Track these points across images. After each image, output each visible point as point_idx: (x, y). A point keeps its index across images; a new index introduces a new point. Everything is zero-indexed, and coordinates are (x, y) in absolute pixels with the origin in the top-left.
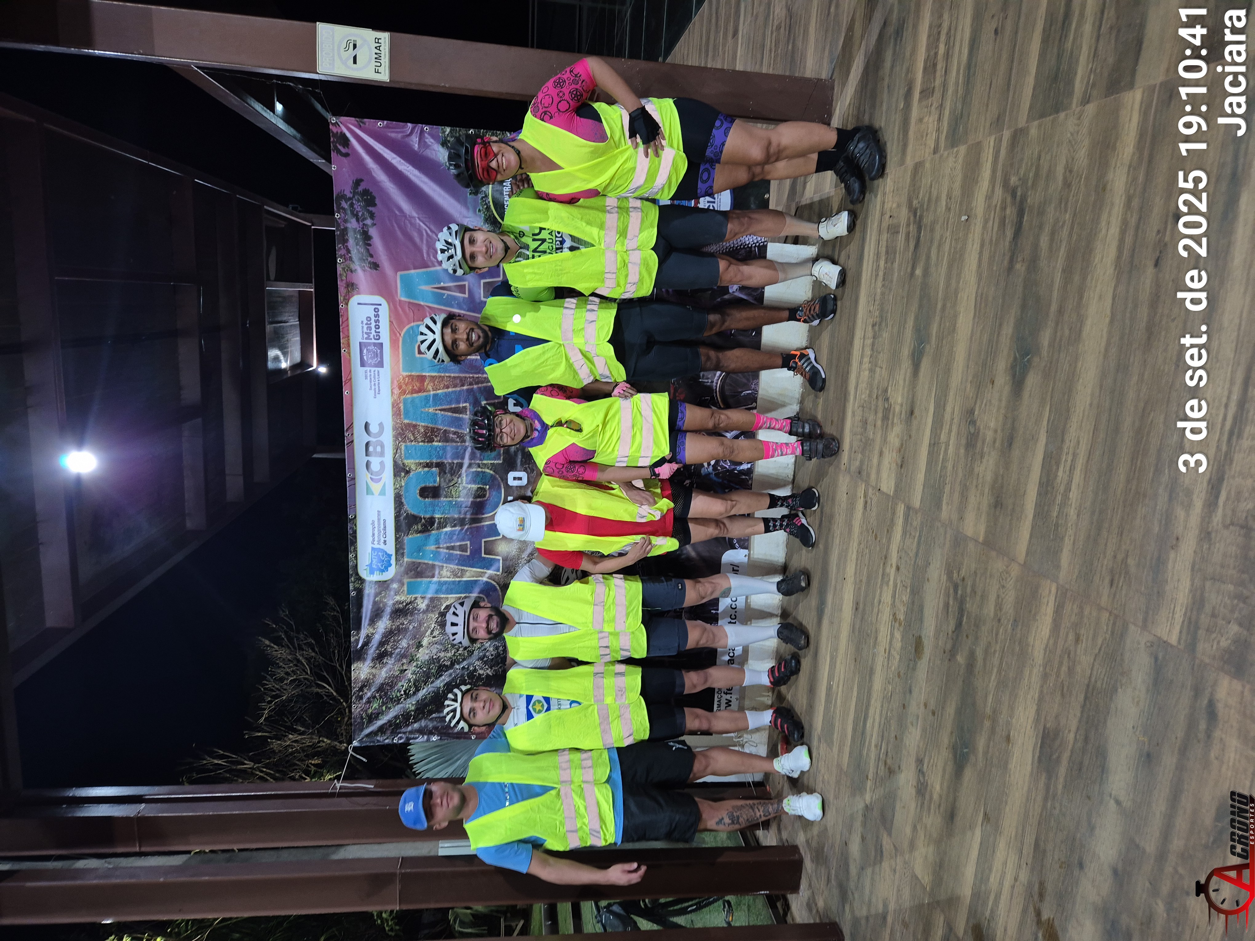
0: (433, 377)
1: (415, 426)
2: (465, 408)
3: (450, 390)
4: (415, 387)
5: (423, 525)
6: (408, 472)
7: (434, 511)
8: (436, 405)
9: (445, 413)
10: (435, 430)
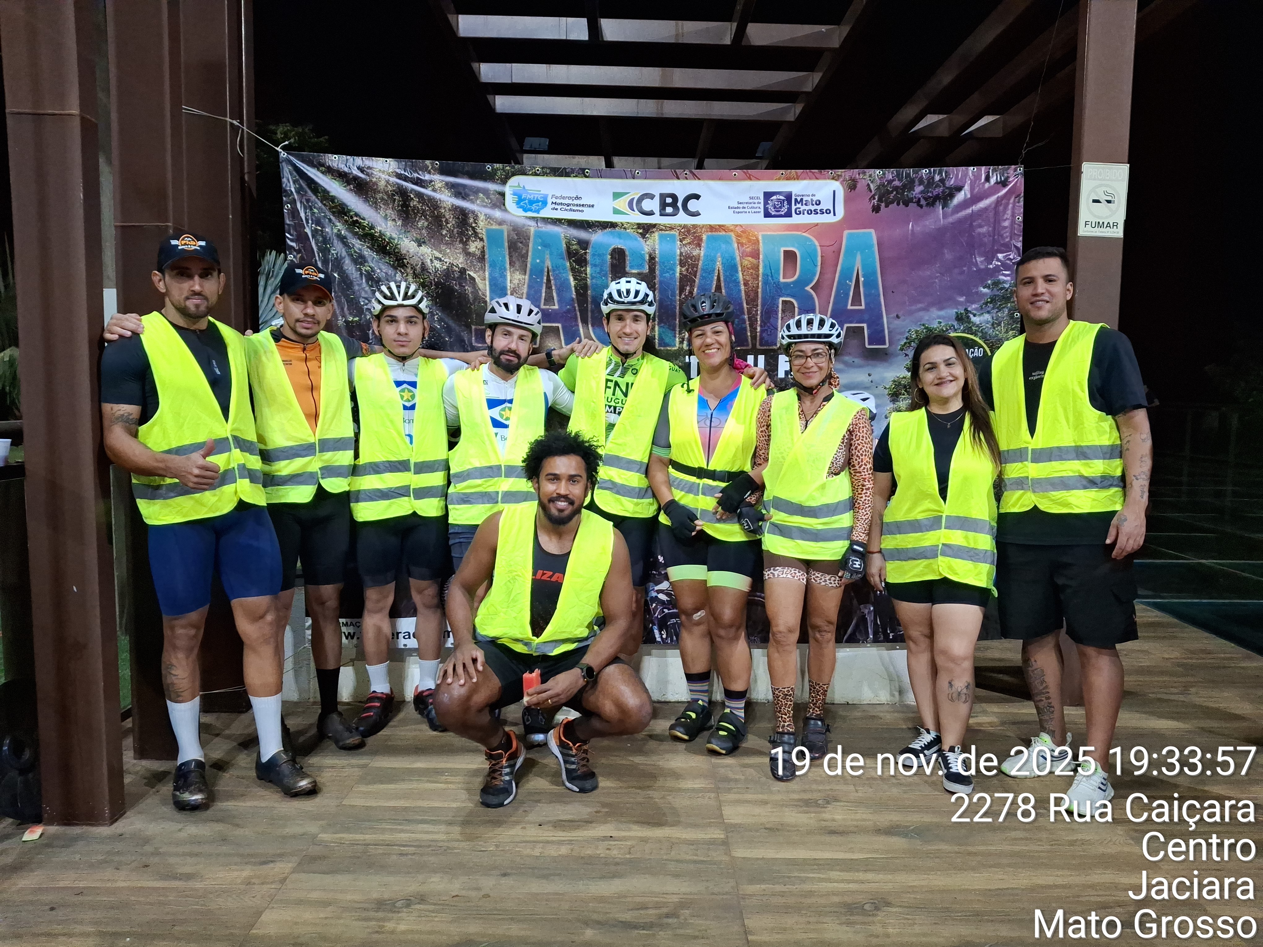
0: (757, 268)
1: (699, 245)
3: (742, 287)
4: (745, 247)
5: (577, 253)
6: (643, 235)
7: (595, 265)
8: (725, 271)
9: (715, 282)
10: (695, 269)
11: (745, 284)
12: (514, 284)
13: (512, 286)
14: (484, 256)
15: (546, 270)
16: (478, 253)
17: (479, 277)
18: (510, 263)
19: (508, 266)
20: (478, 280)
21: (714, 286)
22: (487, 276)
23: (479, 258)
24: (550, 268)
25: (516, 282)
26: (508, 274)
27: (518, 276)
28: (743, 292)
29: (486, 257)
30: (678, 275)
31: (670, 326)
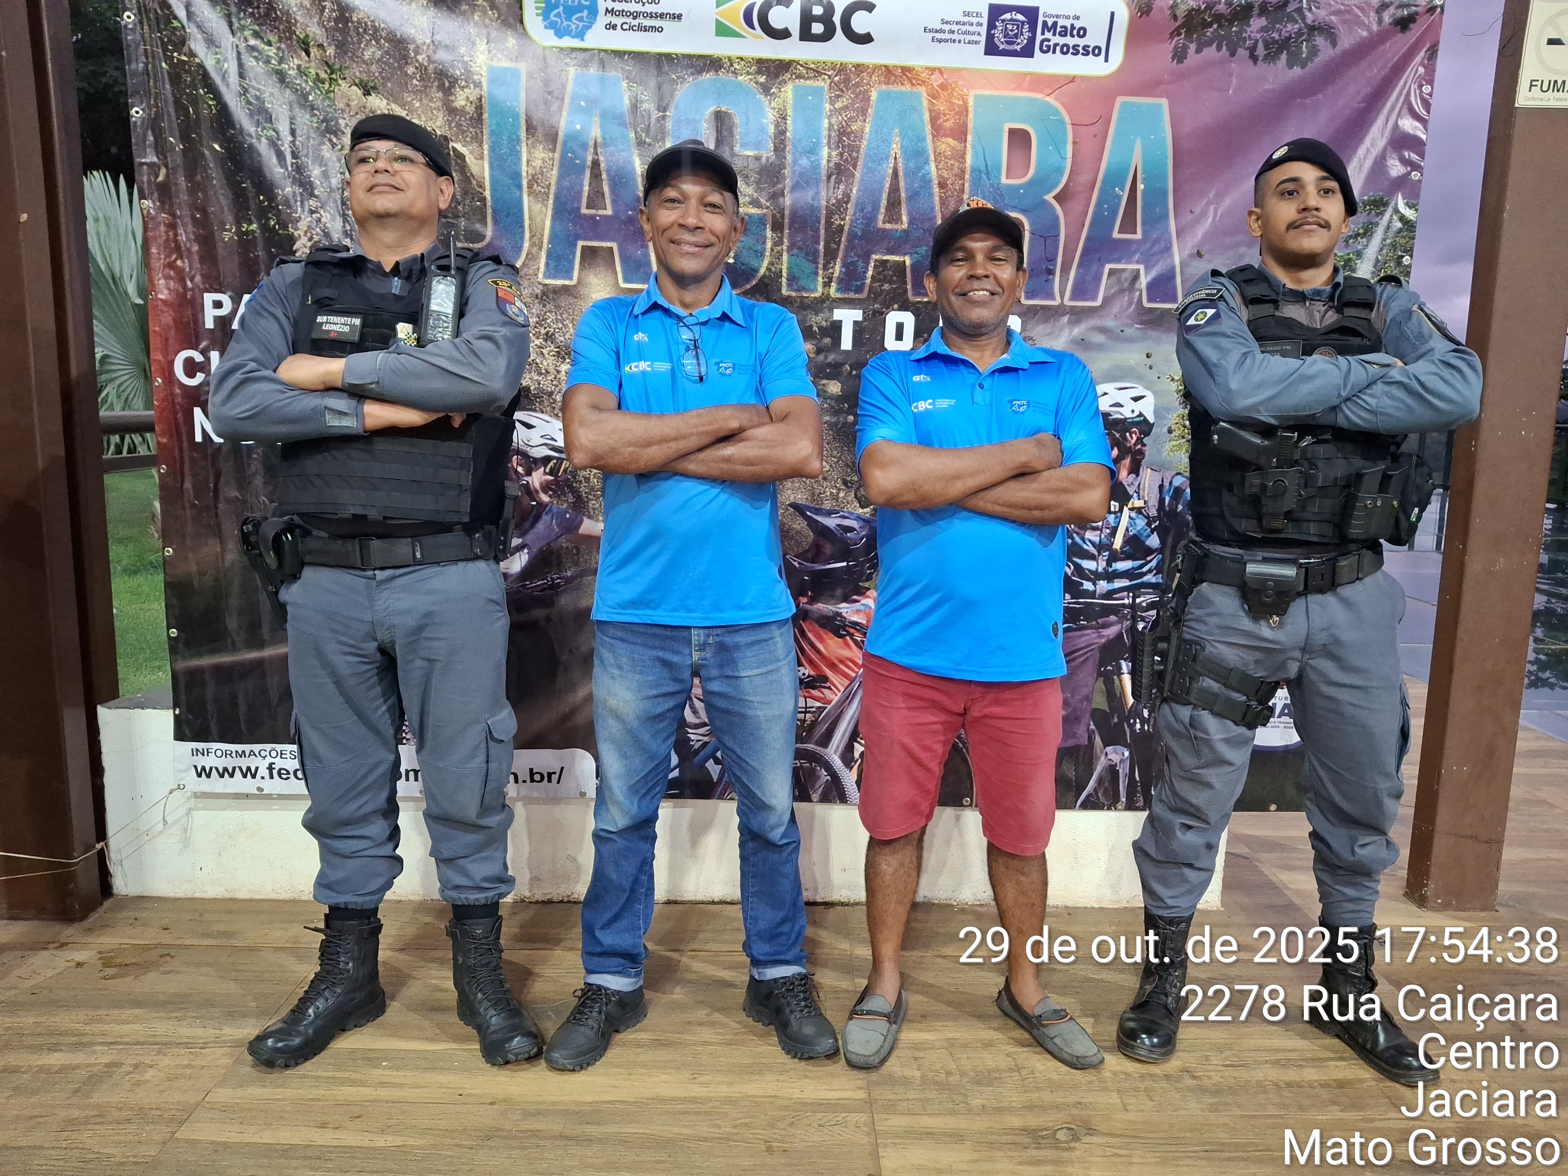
0: (963, 155)
1: (863, 112)
2: (898, 220)
3: (936, 190)
4: (943, 118)
5: (649, 115)
6: (766, 88)
8: (907, 159)
9: (889, 179)
10: (854, 154)
11: (942, 185)
12: (534, 168)
13: (531, 171)
14: (481, 114)
15: (592, 143)
16: (470, 109)
17: (471, 153)
18: (527, 130)
19: (523, 134)
20: (470, 159)
21: (888, 185)
22: (486, 152)
23: (471, 118)
24: (599, 140)
25: (538, 163)
26: (524, 149)
27: (541, 154)
28: (937, 198)
29: (485, 116)
30: (824, 162)
31: (807, 254)
